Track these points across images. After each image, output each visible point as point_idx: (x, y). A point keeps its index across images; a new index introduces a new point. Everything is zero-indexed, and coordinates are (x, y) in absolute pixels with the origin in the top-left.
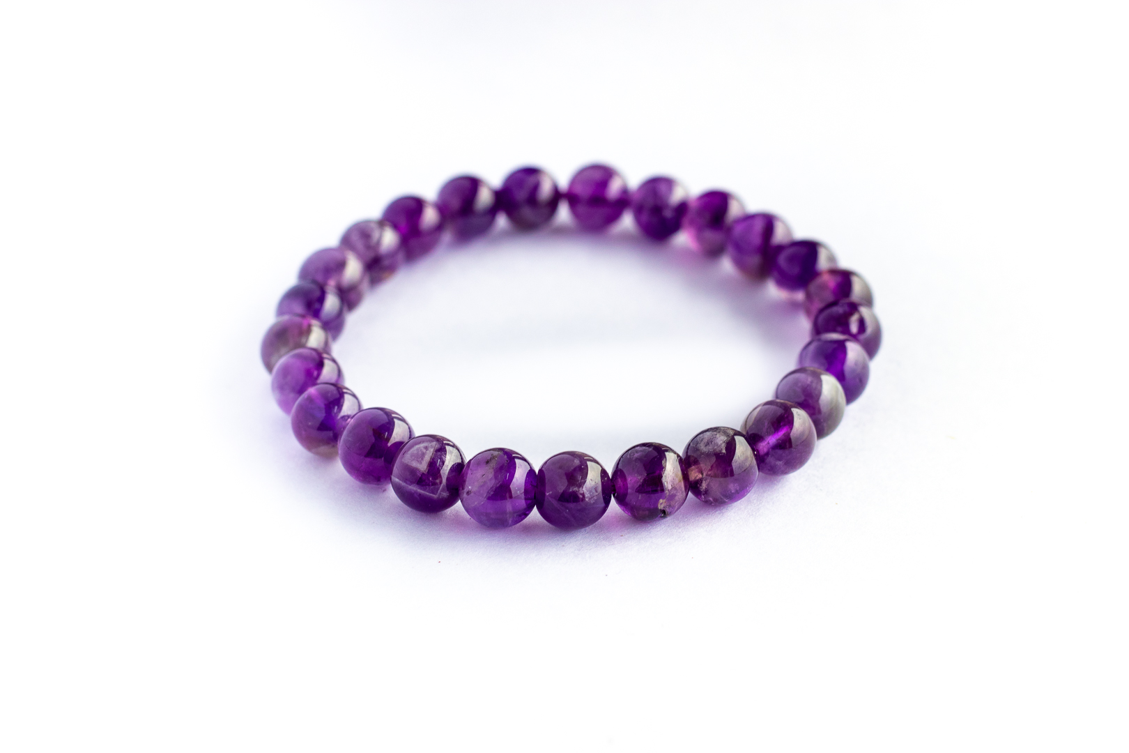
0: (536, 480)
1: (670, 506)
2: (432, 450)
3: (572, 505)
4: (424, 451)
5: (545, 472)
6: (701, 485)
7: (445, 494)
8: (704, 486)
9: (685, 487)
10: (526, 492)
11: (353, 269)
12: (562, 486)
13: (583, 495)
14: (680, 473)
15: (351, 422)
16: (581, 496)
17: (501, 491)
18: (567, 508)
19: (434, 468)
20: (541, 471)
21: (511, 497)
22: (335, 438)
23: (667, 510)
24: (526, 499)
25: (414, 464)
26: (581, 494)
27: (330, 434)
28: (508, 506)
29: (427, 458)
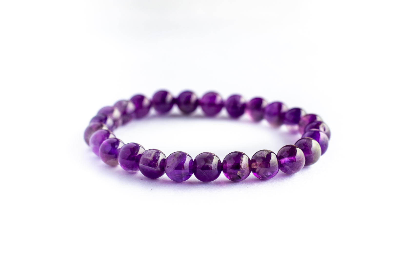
0: (193, 163)
1: (242, 175)
2: (154, 152)
3: (207, 171)
4: (151, 153)
5: (196, 160)
6: (256, 170)
7: (159, 169)
8: (257, 170)
9: (249, 169)
10: (190, 166)
11: (117, 114)
12: (203, 163)
13: (211, 166)
14: (248, 164)
15: (121, 150)
16: (210, 167)
17: (180, 166)
18: (205, 172)
19: (155, 159)
20: (195, 160)
21: (184, 169)
22: (116, 157)
23: (241, 176)
24: (189, 170)
25: (148, 157)
26: (210, 166)
27: (115, 155)
28: (183, 172)
29: (153, 155)
